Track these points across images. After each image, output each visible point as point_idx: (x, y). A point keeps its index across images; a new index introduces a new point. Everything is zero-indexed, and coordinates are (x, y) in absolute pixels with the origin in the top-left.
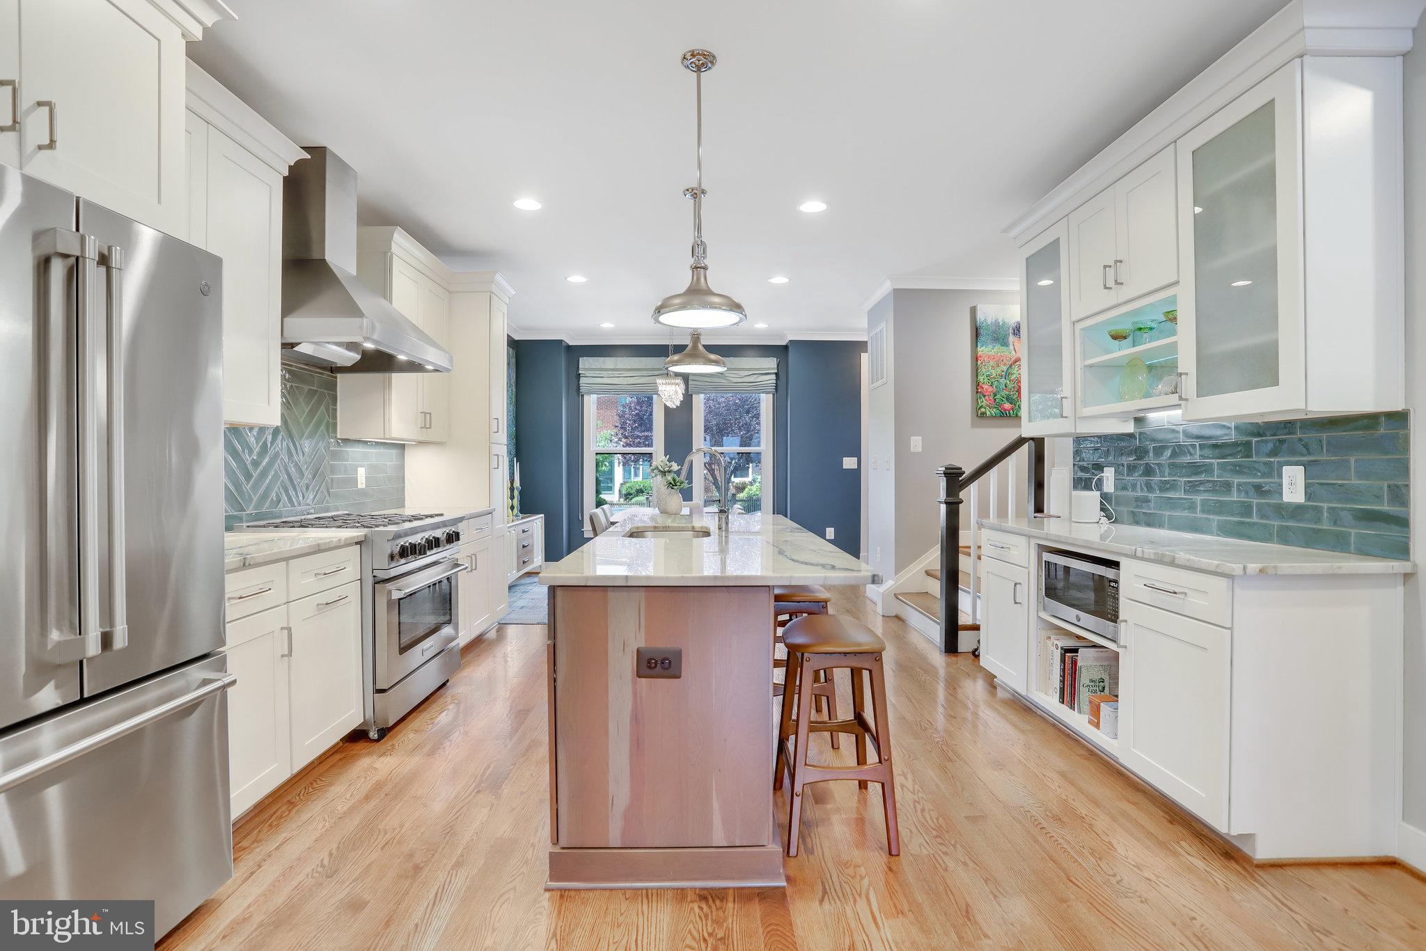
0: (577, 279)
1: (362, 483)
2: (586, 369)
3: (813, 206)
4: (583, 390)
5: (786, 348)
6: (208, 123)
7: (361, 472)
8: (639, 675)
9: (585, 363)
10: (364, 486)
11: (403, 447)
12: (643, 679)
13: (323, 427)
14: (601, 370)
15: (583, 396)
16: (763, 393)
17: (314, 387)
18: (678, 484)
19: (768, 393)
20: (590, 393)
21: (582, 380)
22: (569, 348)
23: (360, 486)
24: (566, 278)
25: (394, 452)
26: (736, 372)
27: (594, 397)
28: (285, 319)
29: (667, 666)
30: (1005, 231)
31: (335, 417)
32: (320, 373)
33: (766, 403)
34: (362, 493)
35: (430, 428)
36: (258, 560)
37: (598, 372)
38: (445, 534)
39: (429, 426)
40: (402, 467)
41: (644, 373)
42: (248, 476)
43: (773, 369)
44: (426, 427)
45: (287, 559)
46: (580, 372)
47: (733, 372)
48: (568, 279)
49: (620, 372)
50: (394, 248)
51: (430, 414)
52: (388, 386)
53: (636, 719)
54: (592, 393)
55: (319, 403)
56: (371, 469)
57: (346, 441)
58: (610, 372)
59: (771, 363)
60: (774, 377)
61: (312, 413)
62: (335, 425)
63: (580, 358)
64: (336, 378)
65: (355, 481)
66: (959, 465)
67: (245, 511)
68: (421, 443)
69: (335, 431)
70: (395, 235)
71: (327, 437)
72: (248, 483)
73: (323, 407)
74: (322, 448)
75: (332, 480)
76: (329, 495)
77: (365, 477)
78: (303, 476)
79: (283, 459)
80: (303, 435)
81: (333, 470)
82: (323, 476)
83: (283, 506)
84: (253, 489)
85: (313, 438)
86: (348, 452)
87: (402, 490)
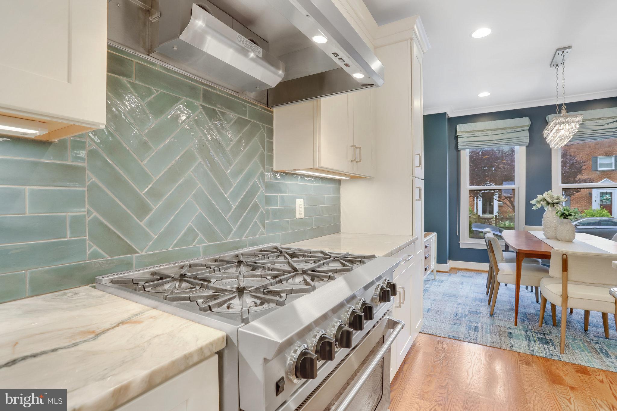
1: (300, 213)
2: (462, 132)
4: (460, 146)
7: (300, 204)
9: (461, 128)
10: (303, 216)
11: (339, 181)
13: (256, 159)
14: (474, 131)
15: (460, 151)
17: (246, 116)
18: (573, 214)
20: (464, 149)
21: (459, 140)
22: (450, 119)
23: (298, 216)
25: (331, 186)
27: (468, 151)
31: (271, 150)
35: (360, 161)
37: (471, 133)
38: (379, 290)
39: (358, 160)
40: (339, 199)
41: (509, 131)
44: (357, 160)
46: (458, 134)
49: (488, 132)
51: (360, 148)
52: (316, 113)
54: (466, 148)
55: (251, 133)
56: (309, 201)
57: (285, 174)
58: (480, 133)
62: (271, 158)
63: (458, 125)
64: (272, 112)
65: (294, 211)
68: (354, 178)
69: (271, 164)
71: (262, 169)
72: (141, 218)
73: (256, 139)
74: (255, 179)
75: (267, 211)
76: (264, 227)
77: (305, 208)
78: (230, 207)
79: (200, 187)
80: (230, 164)
81: (268, 201)
82: (256, 207)
83: (201, 241)
84: (150, 224)
85: (241, 171)
86: (286, 185)
87: (338, 218)
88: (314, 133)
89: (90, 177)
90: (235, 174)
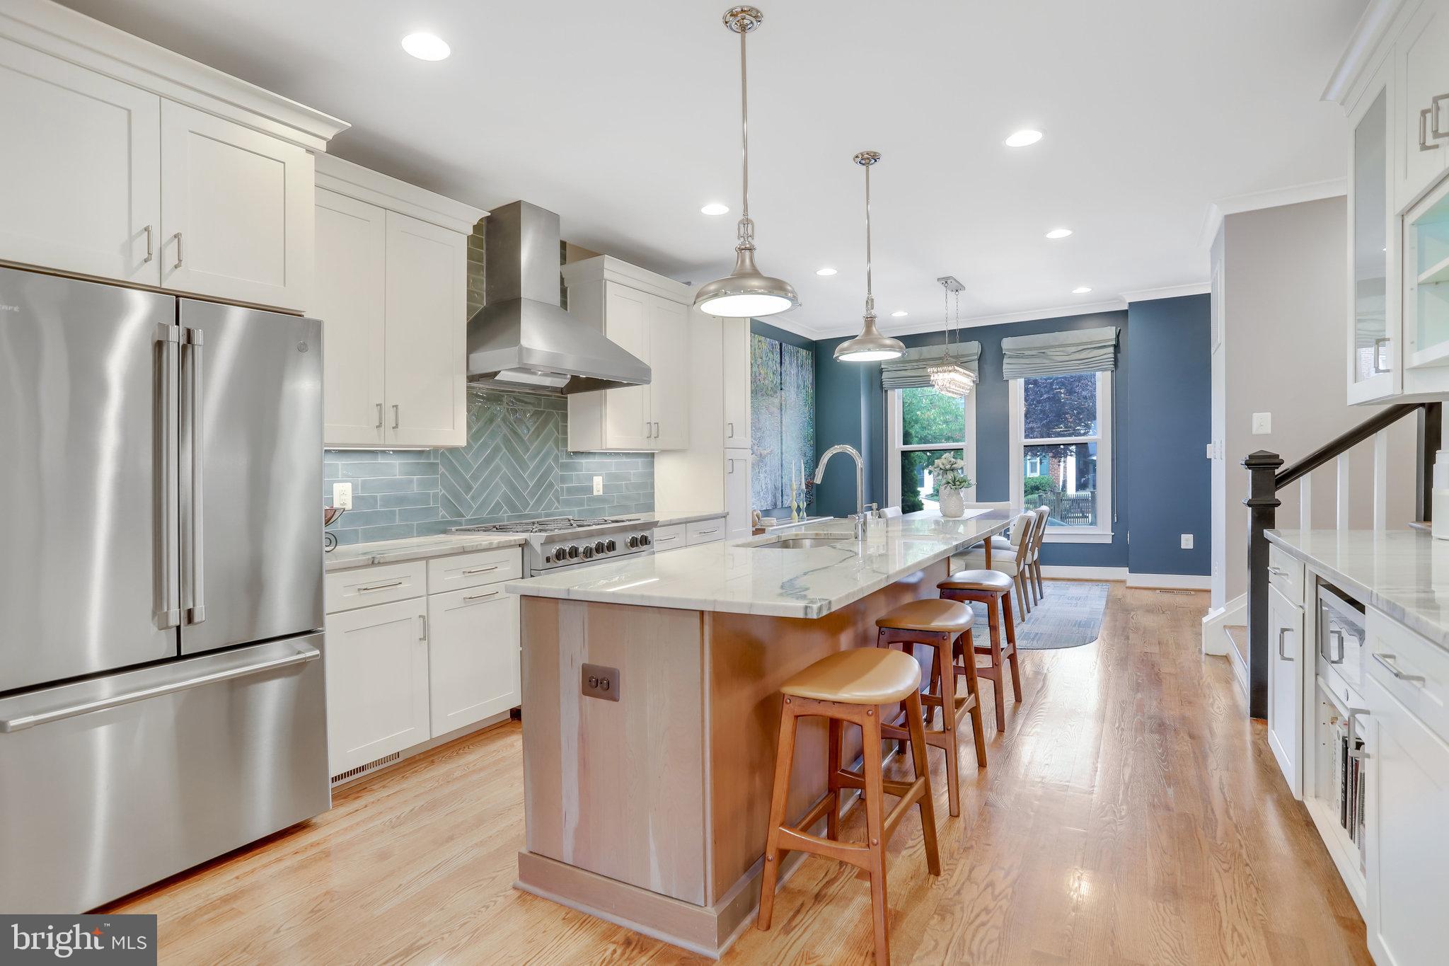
0: (827, 272)
1: (598, 491)
2: (888, 363)
3: (1024, 137)
4: (885, 385)
5: (1124, 313)
6: (386, 209)
7: (598, 480)
8: (585, 692)
10: (601, 493)
11: (653, 455)
12: (587, 697)
13: (551, 443)
14: (904, 362)
15: (886, 391)
16: (1099, 370)
17: (541, 408)
18: (958, 482)
19: (1105, 370)
20: (893, 388)
21: (885, 375)
23: (595, 493)
24: (815, 273)
25: (639, 460)
26: (1061, 349)
27: (899, 392)
28: (472, 356)
29: (605, 686)
30: (1323, 98)
31: (565, 433)
32: (548, 396)
33: (1103, 383)
34: (599, 499)
35: (658, 437)
36: (388, 560)
37: (902, 365)
38: (630, 539)
39: (656, 436)
40: (652, 474)
42: (469, 488)
43: (1111, 340)
44: (653, 436)
45: (427, 558)
46: (883, 366)
47: (1057, 349)
48: (818, 273)
49: (925, 363)
50: (607, 275)
51: (656, 424)
53: (583, 738)
54: (896, 388)
55: (546, 422)
56: (611, 477)
57: (579, 453)
58: (913, 364)
59: (1109, 333)
60: (1112, 350)
61: (538, 432)
62: (565, 440)
64: (567, 398)
65: (590, 488)
66: (1275, 452)
67: (463, 516)
69: (565, 446)
70: (606, 265)
71: (556, 451)
72: (467, 493)
73: (551, 425)
74: (550, 461)
75: (562, 488)
76: (558, 502)
77: (603, 485)
78: (528, 486)
79: (505, 472)
80: (528, 451)
81: (563, 479)
82: (551, 485)
83: (506, 512)
84: (473, 498)
85: (539, 453)
86: (582, 463)
87: (652, 496)
88: (601, 418)
89: (441, 469)
90: (533, 458)
